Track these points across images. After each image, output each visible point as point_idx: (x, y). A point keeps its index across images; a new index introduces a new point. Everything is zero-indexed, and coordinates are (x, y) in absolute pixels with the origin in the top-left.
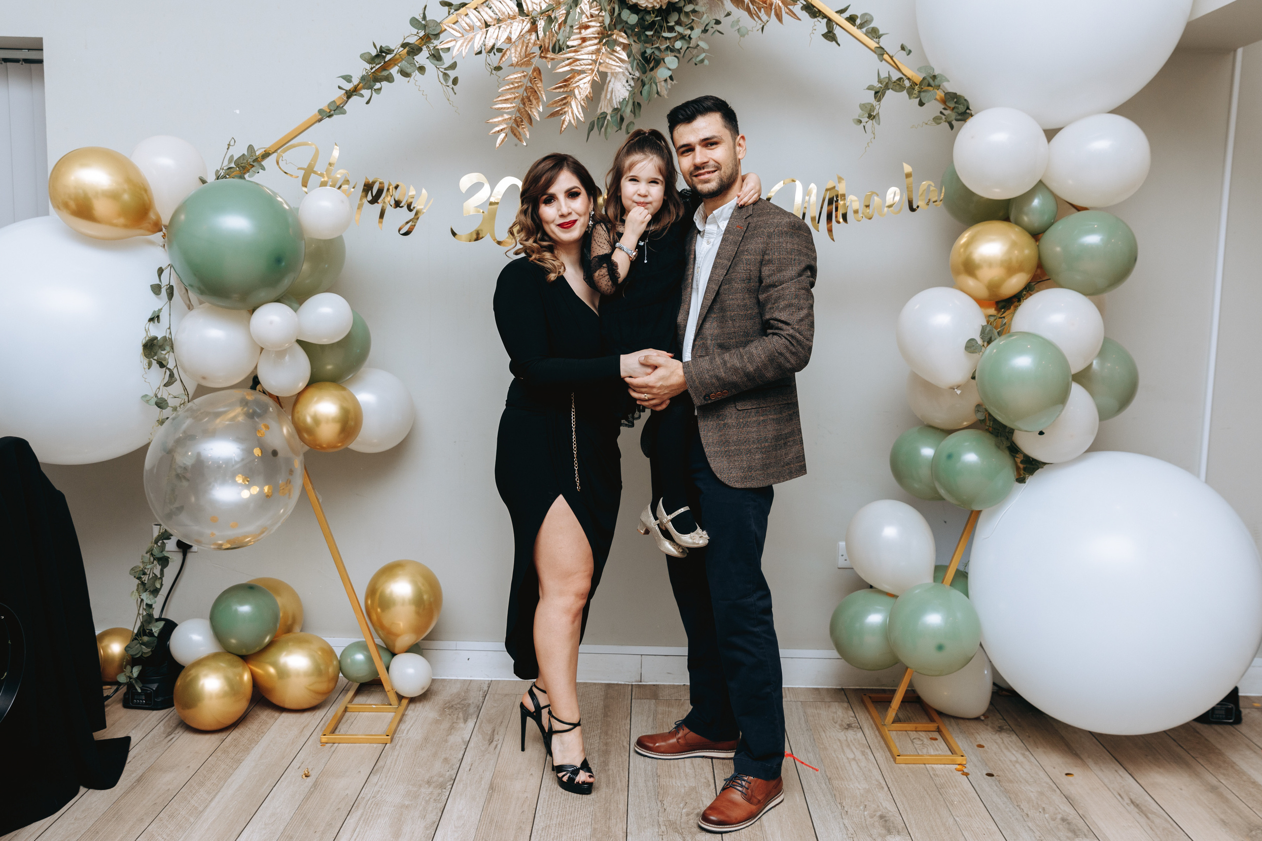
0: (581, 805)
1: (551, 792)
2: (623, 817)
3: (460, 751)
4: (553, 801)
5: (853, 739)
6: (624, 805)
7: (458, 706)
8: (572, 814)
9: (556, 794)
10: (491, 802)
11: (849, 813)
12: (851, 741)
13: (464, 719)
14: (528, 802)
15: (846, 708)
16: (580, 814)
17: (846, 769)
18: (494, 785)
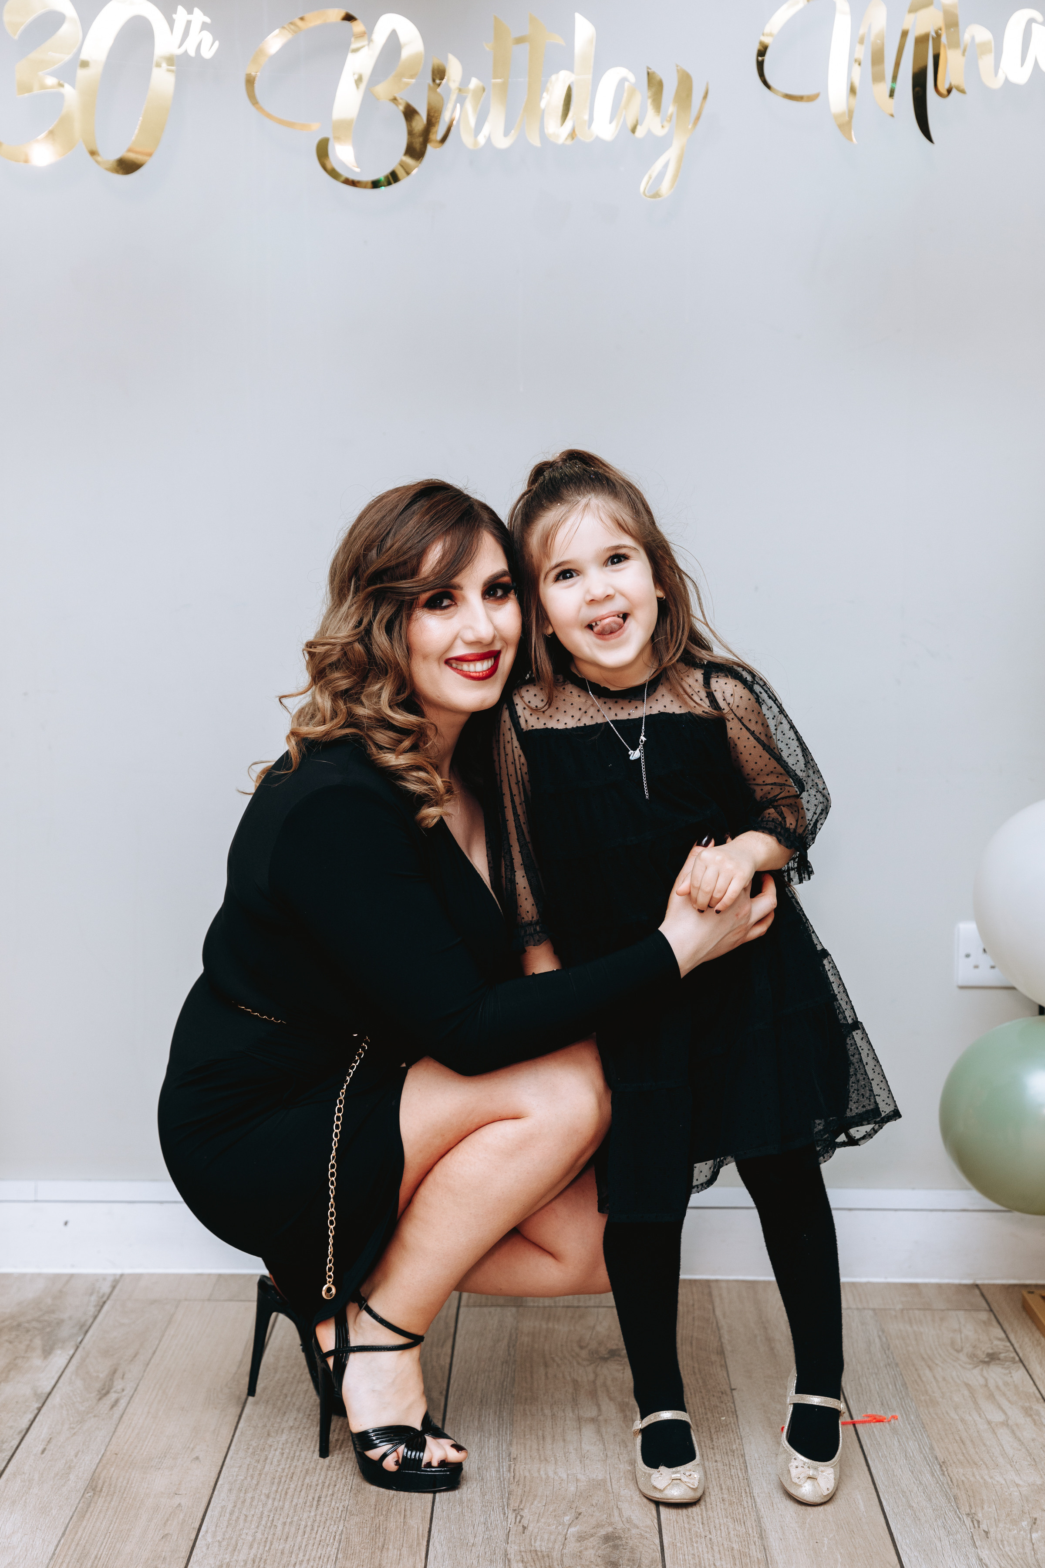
0: (314, 1521)
1: (242, 1495)
2: (419, 1544)
3: (25, 1413)
4: (244, 1512)
5: (1000, 1384)
6: (423, 1519)
7: (34, 1324)
8: (290, 1539)
9: (253, 1498)
10: (88, 1514)
11: (992, 1535)
12: (998, 1387)
13: (44, 1351)
14: (181, 1516)
15: (984, 1323)
16: (309, 1539)
17: (984, 1445)
18: (100, 1482)
